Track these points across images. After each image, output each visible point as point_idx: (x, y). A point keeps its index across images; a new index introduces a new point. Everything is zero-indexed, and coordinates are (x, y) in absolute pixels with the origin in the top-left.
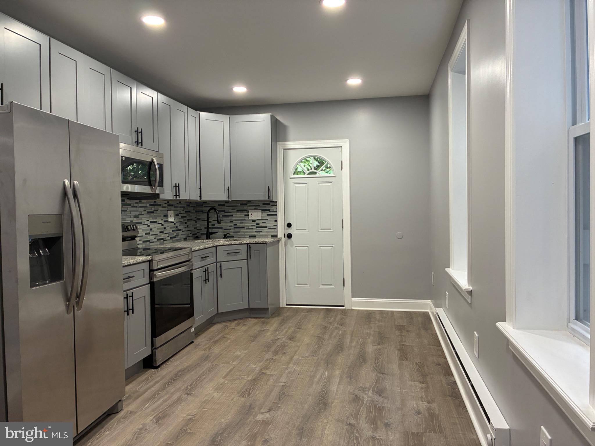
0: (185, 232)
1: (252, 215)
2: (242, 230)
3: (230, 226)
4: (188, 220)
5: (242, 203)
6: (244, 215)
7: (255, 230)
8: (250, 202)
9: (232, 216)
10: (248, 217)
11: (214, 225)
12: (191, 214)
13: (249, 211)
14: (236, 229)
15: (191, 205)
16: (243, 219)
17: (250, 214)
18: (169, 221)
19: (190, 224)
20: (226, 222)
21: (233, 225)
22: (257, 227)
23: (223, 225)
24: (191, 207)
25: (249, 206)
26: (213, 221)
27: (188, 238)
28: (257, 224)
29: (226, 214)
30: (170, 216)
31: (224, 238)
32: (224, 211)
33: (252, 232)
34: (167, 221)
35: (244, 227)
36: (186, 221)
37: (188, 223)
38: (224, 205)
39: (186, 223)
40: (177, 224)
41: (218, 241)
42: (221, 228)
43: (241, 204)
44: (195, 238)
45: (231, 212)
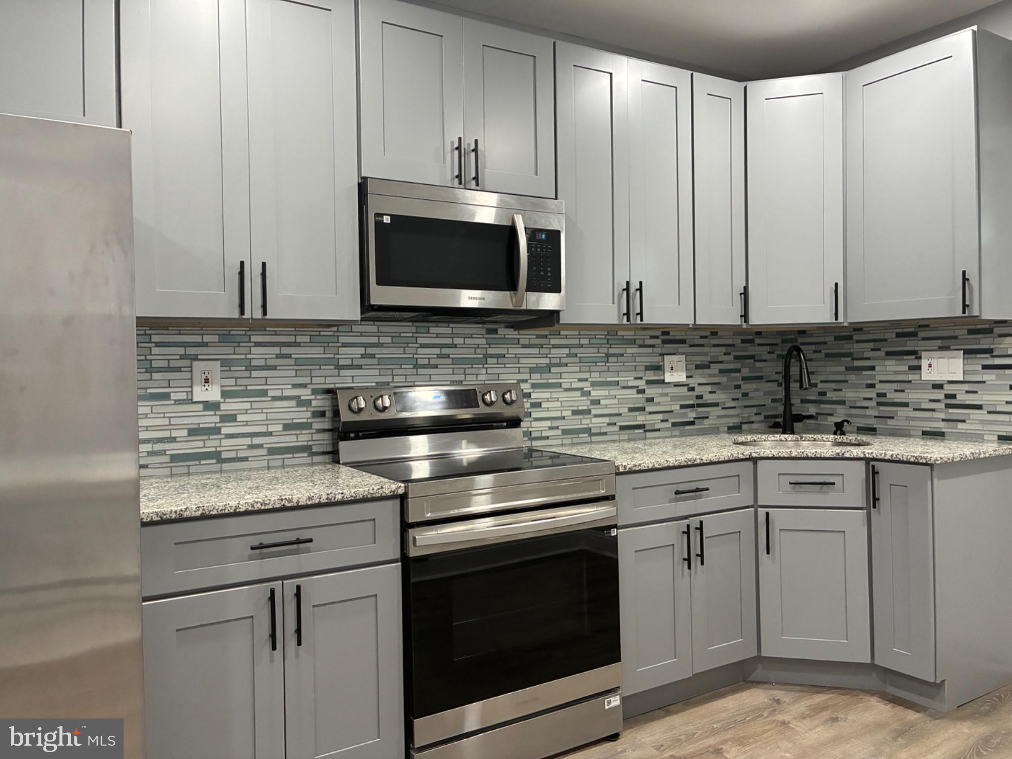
0: (733, 410)
1: (930, 366)
2: (902, 412)
3: (865, 399)
4: (744, 379)
5: (900, 331)
6: (906, 368)
7: (942, 416)
8: (928, 326)
9: (873, 368)
10: (918, 372)
11: (824, 394)
12: (758, 365)
13: (923, 354)
14: (881, 408)
15: (757, 341)
16: (905, 378)
17: (924, 363)
18: (666, 381)
19: (756, 390)
20: (855, 386)
21: (874, 395)
22: (948, 406)
23: (848, 395)
24: (759, 345)
25: (924, 339)
26: (822, 382)
27: (744, 427)
28: (947, 396)
29: (857, 363)
30: (672, 368)
31: (835, 433)
32: (850, 355)
33: (932, 419)
34: (662, 382)
35: (906, 405)
36: (741, 383)
37: (746, 387)
38: (850, 338)
39: (738, 387)
40: (699, 390)
41: (815, 440)
42: (842, 403)
43: (899, 335)
44: (770, 427)
45: (869, 359)
